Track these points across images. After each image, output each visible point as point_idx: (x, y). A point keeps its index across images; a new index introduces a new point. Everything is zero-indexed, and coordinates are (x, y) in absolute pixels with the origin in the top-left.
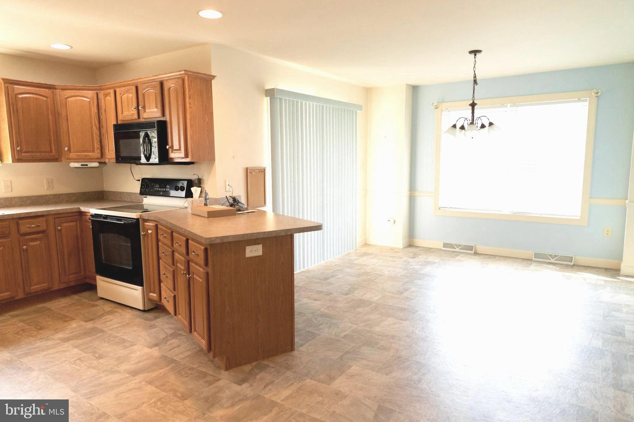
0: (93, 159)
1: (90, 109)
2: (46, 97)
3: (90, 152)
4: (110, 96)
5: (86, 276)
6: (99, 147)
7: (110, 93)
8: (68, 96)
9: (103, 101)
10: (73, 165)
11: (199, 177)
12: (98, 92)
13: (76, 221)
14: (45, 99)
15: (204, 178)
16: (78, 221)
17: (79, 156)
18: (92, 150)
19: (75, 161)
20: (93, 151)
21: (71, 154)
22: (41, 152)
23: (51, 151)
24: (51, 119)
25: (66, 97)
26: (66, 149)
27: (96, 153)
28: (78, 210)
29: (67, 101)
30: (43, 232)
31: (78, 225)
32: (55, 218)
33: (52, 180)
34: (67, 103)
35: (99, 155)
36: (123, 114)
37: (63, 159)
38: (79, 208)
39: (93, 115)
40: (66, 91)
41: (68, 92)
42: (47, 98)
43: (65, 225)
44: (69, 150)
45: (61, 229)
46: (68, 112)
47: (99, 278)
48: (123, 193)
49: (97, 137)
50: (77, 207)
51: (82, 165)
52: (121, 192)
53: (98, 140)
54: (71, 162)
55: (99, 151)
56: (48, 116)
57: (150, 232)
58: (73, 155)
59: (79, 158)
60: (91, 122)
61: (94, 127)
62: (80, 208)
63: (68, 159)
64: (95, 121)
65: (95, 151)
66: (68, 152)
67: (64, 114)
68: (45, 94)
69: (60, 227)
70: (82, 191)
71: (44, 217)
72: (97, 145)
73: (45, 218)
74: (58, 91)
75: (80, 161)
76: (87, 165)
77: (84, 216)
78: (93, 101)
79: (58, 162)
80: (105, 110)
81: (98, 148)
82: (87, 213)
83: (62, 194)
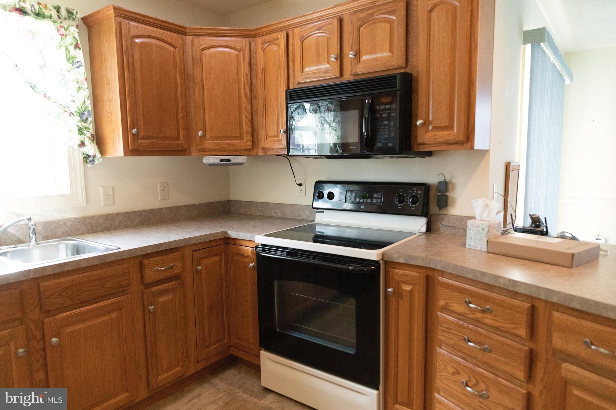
0: (239, 150)
1: (238, 69)
2: (174, 47)
3: (236, 138)
4: (277, 45)
5: (231, 344)
6: (250, 130)
7: (279, 39)
8: (206, 46)
9: (260, 53)
10: (208, 160)
11: (445, 180)
12: (251, 39)
13: (220, 254)
14: (172, 49)
15: (454, 180)
16: (223, 254)
17: (217, 145)
18: (239, 135)
19: (211, 154)
20: (241, 138)
21: (206, 142)
22: (165, 138)
23: (178, 138)
24: (179, 84)
25: (202, 47)
26: (200, 133)
27: (245, 141)
28: (224, 236)
29: (204, 56)
30: (176, 277)
31: (223, 259)
32: (193, 251)
33: (168, 184)
34: (204, 58)
35: (250, 143)
36: (303, 72)
37: (193, 150)
38: (226, 232)
39: (242, 78)
40: (202, 38)
41: (205, 39)
42: (175, 49)
43: (205, 261)
44: (204, 135)
45: (201, 270)
46: (204, 74)
47: (264, 354)
48: (268, 204)
49: (248, 114)
50: (222, 230)
51: (221, 161)
52: (263, 203)
53: (248, 120)
54: (206, 155)
55: (249, 138)
56: (175, 78)
57: (407, 288)
58: (209, 144)
59: (218, 148)
60: (239, 90)
61: (244, 99)
62: (228, 232)
63: (201, 150)
64: (244, 88)
65: (243, 137)
66: (202, 139)
67: (198, 75)
68: (172, 41)
69: (200, 266)
70: (204, 202)
71: (178, 251)
72: (246, 128)
73: (180, 253)
74: (189, 38)
75: (220, 153)
76: (229, 160)
77: (231, 246)
78: (244, 55)
79: (186, 155)
80: (264, 69)
81: (248, 132)
82: (236, 241)
83: (180, 207)
